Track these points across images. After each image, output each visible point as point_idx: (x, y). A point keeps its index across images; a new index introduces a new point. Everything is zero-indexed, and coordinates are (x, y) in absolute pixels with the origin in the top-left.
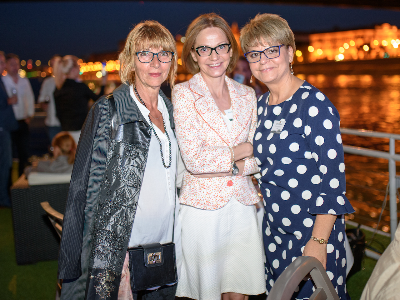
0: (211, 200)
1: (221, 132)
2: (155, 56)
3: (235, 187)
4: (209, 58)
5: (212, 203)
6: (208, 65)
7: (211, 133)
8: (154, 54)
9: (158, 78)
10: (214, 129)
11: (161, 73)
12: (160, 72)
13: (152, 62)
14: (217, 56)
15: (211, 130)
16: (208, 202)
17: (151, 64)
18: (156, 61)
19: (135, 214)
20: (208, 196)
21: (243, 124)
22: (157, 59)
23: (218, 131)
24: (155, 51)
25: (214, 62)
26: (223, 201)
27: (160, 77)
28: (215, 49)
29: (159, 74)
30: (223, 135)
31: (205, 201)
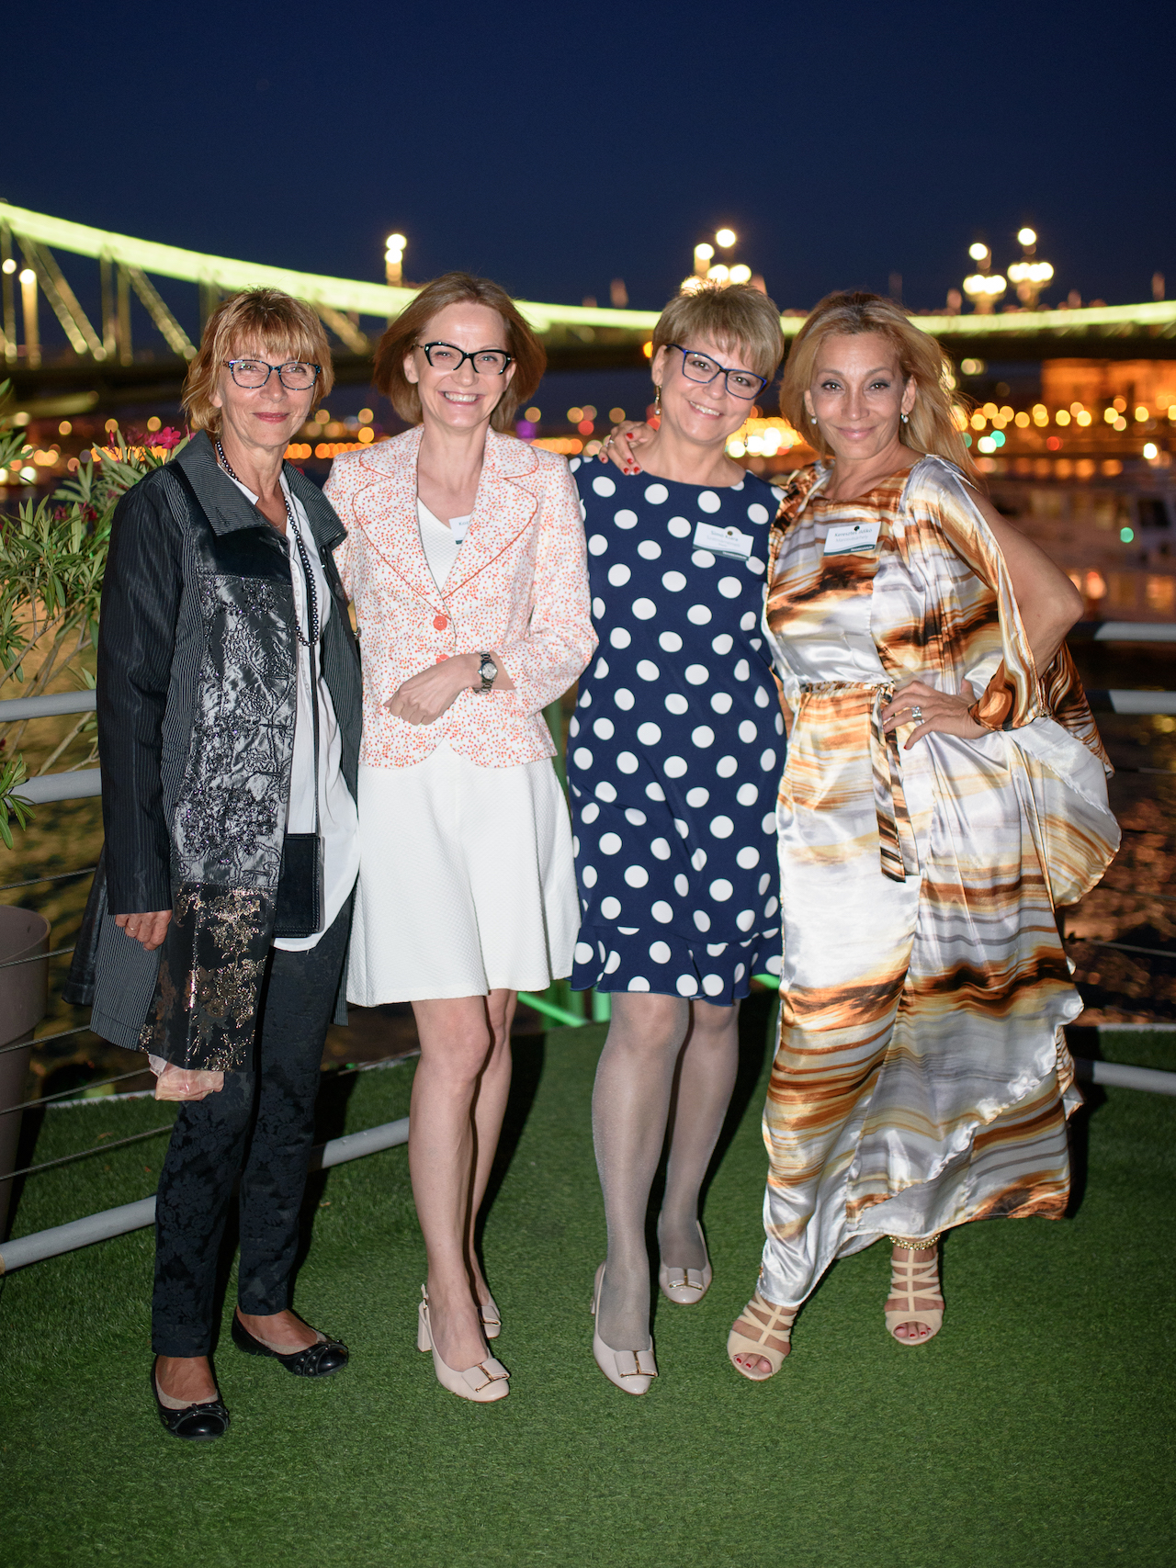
0: (396, 744)
1: (403, 567)
2: (274, 371)
3: (456, 715)
4: (452, 376)
5: (395, 750)
6: (444, 394)
7: (380, 570)
8: (270, 368)
9: (278, 424)
10: (387, 559)
11: (287, 414)
12: (284, 410)
13: (265, 387)
14: (474, 377)
15: (383, 563)
16: (387, 747)
17: (261, 393)
18: (276, 386)
19: (292, 740)
20: (388, 733)
21: (493, 549)
22: (278, 380)
23: (396, 564)
24: (274, 361)
25: (461, 389)
26: (422, 749)
27: (285, 422)
28: (472, 356)
29: (283, 417)
30: (409, 574)
31: (380, 747)
